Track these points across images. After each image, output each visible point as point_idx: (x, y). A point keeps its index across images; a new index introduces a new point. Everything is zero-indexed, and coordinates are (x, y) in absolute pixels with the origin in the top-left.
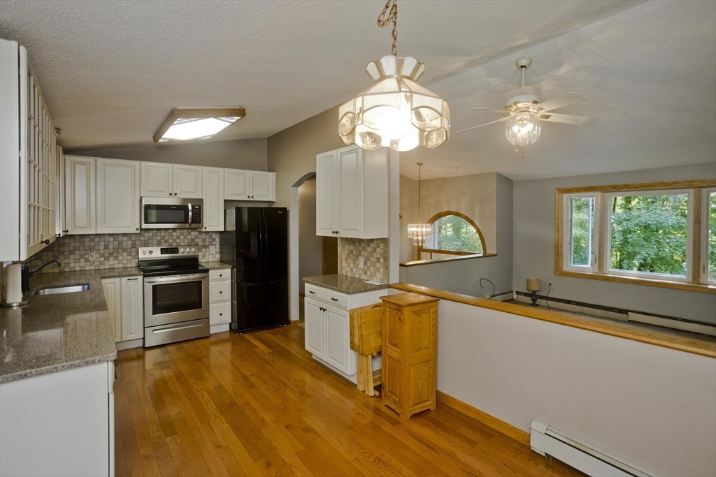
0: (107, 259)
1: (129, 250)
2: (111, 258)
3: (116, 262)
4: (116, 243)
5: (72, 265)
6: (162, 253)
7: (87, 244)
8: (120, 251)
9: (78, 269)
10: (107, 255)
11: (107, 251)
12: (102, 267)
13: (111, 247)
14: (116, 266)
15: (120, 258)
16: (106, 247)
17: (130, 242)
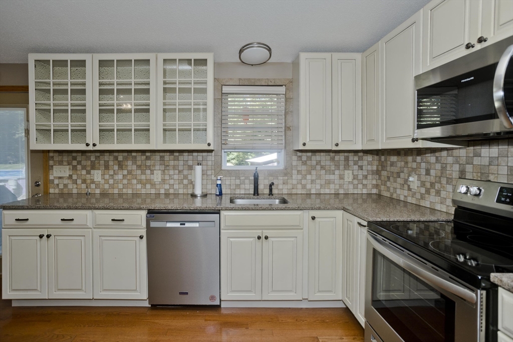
0: (428, 192)
1: (454, 183)
2: (433, 191)
3: (437, 199)
4: (438, 166)
5: (398, 191)
6: (499, 201)
7: (410, 165)
8: (444, 181)
9: (402, 198)
10: (428, 185)
11: (428, 178)
12: (422, 203)
13: (432, 172)
14: (438, 207)
15: (443, 194)
16: (428, 173)
17: (456, 167)
